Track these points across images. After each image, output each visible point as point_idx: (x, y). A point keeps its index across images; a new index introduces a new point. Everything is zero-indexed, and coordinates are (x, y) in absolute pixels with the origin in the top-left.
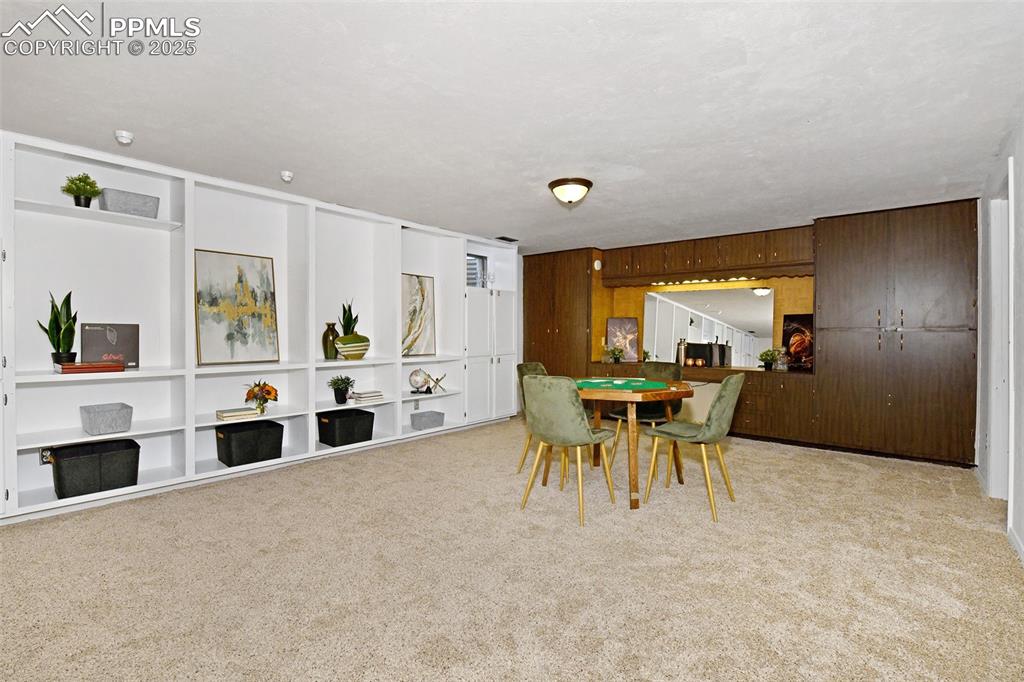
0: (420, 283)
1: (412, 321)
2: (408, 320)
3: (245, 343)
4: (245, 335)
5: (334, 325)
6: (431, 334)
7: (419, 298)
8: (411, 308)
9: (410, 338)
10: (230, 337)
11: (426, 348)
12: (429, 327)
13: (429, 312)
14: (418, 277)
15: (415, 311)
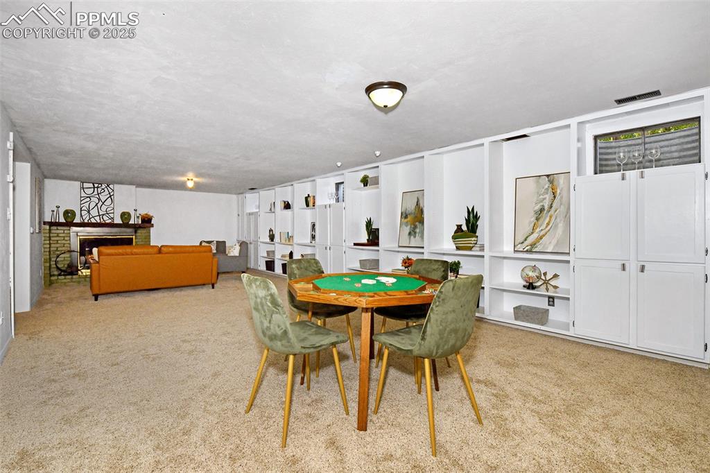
0: (551, 182)
1: (537, 219)
2: (533, 219)
3: (415, 237)
4: (415, 233)
5: (461, 225)
6: (564, 232)
7: (549, 197)
8: (538, 207)
9: (535, 236)
10: (410, 234)
11: (557, 245)
12: (561, 225)
13: (563, 209)
14: (548, 176)
15: (542, 210)
